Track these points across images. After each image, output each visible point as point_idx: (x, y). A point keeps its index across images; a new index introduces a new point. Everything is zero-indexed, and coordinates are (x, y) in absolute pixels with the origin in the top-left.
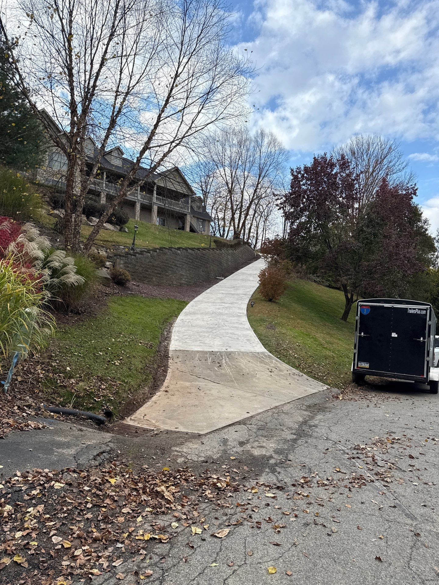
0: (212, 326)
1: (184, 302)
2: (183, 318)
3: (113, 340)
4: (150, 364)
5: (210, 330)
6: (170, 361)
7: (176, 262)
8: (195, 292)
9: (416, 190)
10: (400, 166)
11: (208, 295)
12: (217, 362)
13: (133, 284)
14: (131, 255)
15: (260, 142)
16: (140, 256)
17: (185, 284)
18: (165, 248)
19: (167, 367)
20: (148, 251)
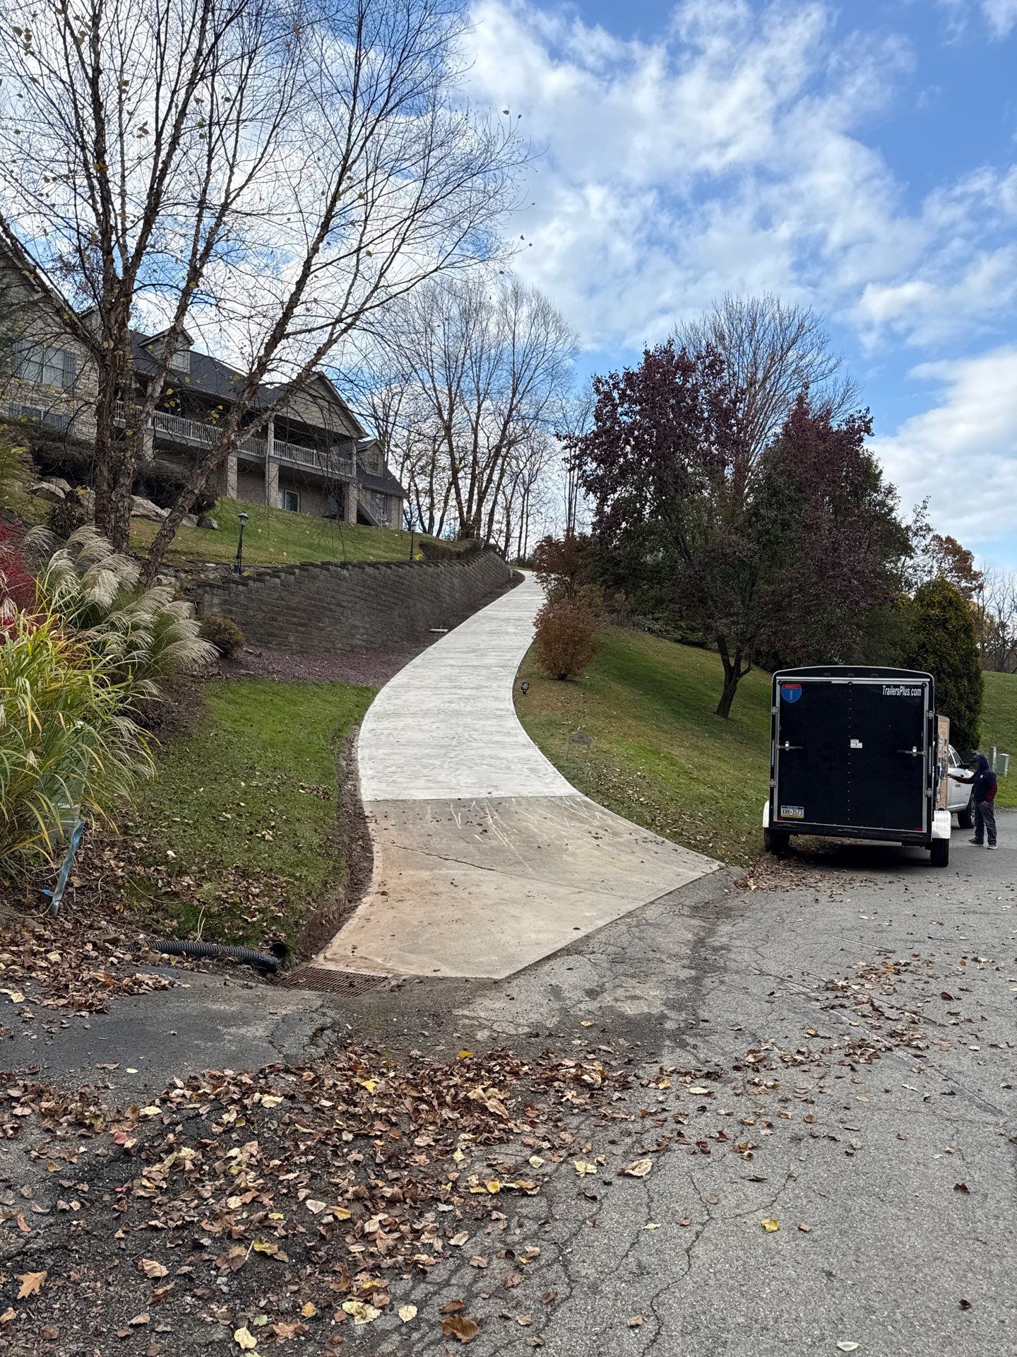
0: (443, 743)
1: (368, 689)
2: (374, 727)
3: (243, 784)
4: (334, 835)
5: (443, 751)
6: (371, 826)
7: (340, 597)
8: (389, 663)
9: (871, 421)
10: (824, 365)
11: (419, 670)
12: (475, 823)
13: (247, 651)
14: (235, 582)
15: (513, 314)
16: (258, 584)
17: (362, 647)
18: (312, 564)
19: (369, 840)
20: (275, 573)
